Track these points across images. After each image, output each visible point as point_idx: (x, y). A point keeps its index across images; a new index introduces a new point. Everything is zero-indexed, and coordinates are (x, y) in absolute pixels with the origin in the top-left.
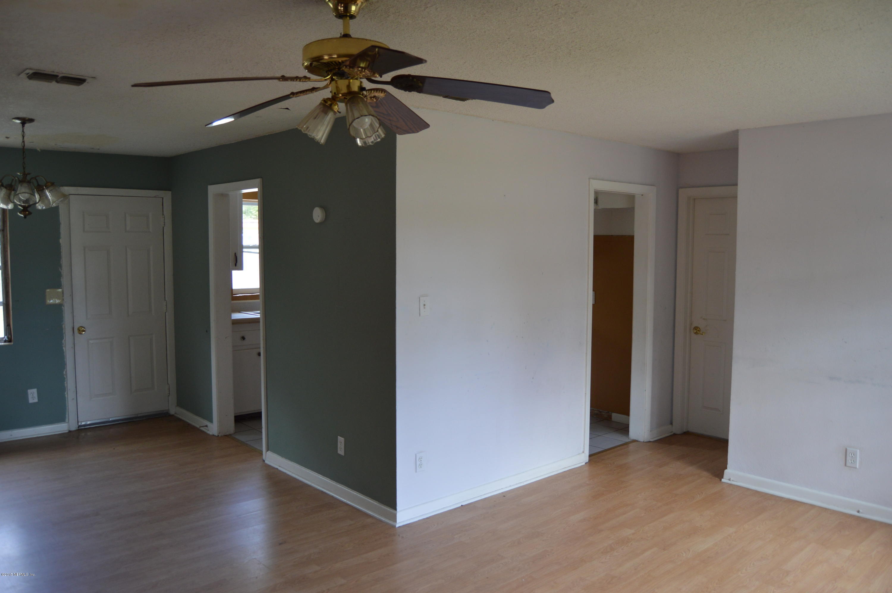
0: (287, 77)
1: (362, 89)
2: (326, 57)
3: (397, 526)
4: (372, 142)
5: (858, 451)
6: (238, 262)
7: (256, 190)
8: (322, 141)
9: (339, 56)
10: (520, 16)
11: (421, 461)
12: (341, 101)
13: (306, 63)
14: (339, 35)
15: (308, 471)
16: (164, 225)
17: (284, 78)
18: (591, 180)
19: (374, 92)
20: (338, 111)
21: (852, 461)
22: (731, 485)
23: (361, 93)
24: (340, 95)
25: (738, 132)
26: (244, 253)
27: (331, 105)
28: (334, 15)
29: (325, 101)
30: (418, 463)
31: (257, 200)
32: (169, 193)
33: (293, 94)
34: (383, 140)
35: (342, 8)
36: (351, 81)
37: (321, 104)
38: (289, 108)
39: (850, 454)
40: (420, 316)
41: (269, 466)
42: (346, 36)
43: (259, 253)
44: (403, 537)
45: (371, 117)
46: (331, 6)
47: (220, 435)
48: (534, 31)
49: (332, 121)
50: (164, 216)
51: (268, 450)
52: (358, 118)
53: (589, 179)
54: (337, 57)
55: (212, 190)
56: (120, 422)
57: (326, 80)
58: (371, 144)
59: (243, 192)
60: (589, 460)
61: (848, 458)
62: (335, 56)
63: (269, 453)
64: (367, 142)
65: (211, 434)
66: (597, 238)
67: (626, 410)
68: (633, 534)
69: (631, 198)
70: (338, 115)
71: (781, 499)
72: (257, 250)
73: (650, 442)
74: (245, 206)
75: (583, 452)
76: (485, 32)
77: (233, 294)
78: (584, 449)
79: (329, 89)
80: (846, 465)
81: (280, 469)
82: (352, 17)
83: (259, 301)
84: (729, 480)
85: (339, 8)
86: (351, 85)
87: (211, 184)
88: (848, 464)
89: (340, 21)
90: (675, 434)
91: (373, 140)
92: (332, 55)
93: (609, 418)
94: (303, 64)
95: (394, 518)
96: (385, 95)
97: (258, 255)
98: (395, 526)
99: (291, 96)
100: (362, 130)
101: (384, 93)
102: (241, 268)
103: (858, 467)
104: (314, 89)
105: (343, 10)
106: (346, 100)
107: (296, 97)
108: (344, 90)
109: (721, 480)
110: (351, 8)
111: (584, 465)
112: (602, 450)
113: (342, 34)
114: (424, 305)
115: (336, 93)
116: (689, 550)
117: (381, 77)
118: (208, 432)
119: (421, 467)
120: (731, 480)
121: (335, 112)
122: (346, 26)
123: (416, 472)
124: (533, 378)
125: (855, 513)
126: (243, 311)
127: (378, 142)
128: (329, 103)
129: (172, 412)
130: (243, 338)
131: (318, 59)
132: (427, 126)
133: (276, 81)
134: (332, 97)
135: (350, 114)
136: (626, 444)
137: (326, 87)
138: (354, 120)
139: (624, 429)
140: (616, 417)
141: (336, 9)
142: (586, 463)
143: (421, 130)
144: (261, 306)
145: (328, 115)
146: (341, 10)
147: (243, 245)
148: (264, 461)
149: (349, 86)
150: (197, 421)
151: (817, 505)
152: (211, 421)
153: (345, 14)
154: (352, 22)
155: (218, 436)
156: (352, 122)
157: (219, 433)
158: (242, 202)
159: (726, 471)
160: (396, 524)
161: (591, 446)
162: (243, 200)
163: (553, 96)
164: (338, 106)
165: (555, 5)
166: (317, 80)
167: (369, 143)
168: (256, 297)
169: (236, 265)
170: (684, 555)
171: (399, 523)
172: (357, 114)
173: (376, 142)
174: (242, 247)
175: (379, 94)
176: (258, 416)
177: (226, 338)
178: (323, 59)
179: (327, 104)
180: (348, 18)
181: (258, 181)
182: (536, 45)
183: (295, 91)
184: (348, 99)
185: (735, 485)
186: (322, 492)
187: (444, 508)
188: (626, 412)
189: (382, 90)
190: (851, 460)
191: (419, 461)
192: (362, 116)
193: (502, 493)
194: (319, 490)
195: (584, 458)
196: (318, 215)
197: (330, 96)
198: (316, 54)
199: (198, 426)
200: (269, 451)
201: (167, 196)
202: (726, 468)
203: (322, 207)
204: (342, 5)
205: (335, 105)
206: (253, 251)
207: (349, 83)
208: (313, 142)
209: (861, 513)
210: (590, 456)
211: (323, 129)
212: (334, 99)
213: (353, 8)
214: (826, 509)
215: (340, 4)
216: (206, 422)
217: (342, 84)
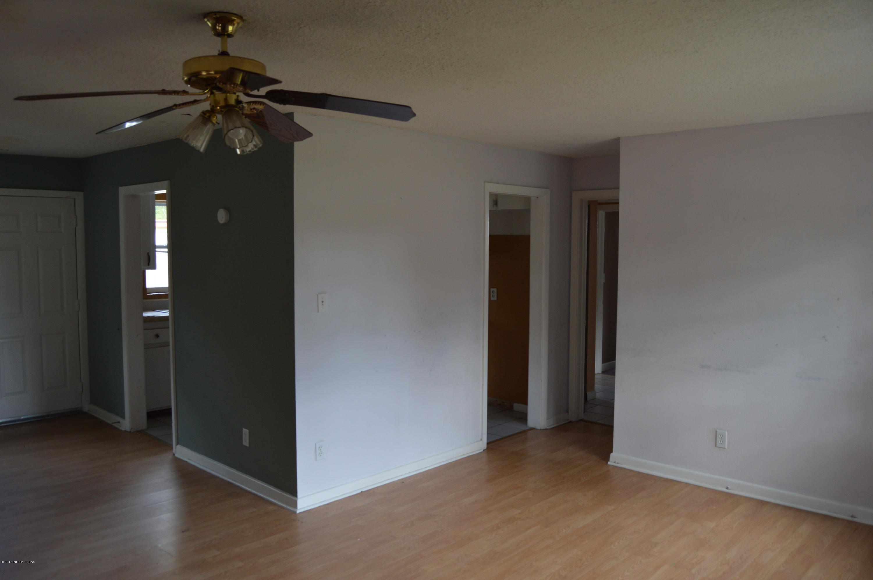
0: (168, 91)
1: (238, 102)
2: (204, 73)
3: (298, 512)
4: (250, 151)
5: (726, 432)
6: (151, 262)
7: (164, 191)
8: (202, 150)
9: (216, 72)
10: (389, 36)
11: (321, 449)
12: (219, 113)
13: (186, 77)
14: (216, 53)
15: (215, 463)
16: (77, 225)
17: (164, 92)
18: (486, 184)
19: (253, 104)
20: (216, 122)
21: (722, 442)
22: (616, 467)
23: (238, 107)
24: (218, 108)
25: (620, 140)
26: (157, 253)
27: (210, 117)
28: (212, 33)
29: (204, 113)
30: (318, 452)
31: (166, 201)
32: (81, 194)
33: (175, 105)
34: (260, 148)
35: (220, 28)
36: (228, 94)
37: (200, 115)
38: (190, 114)
39: (720, 436)
40: (318, 312)
41: (179, 459)
42: (224, 53)
43: (168, 252)
44: (302, 522)
45: (244, 129)
46: (210, 25)
47: (132, 431)
48: (404, 49)
49: (210, 132)
50: (76, 216)
51: (178, 443)
52: (232, 129)
53: (484, 182)
54: (215, 74)
55: (124, 191)
56: (32, 420)
57: (205, 94)
58: (248, 152)
59: (156, 193)
60: (487, 448)
61: (718, 439)
62: (212, 72)
63: (179, 447)
64: (245, 151)
65: (123, 429)
66: (493, 238)
67: (524, 400)
68: (520, 514)
69: (527, 200)
70: (217, 127)
71: (660, 478)
72: (166, 250)
73: (546, 429)
74: (158, 206)
75: (481, 440)
76: (360, 49)
77: (147, 292)
78: (482, 436)
79: (208, 103)
80: (716, 446)
81: (189, 461)
82: (230, 36)
83: (169, 300)
84: (615, 462)
85: (217, 28)
86: (228, 98)
87: (122, 186)
88: (718, 445)
89: (219, 39)
90: (570, 422)
91: (250, 149)
92: (210, 72)
93: (511, 408)
94: (183, 78)
95: (295, 504)
96: (265, 107)
97: (167, 254)
98: (295, 512)
99: (174, 107)
100: (237, 140)
101: (263, 105)
102: (154, 267)
103: (726, 447)
104: (195, 102)
105: (221, 29)
106: (223, 113)
107: (179, 108)
108: (222, 103)
109: (607, 463)
110: (228, 28)
111: (482, 452)
112: (500, 437)
113: (221, 51)
114: (323, 302)
115: (214, 106)
116: (569, 527)
117: (258, 91)
118: (121, 428)
119: (321, 456)
120: (616, 463)
121: (213, 123)
122: (224, 44)
123: (316, 460)
124: (431, 370)
125: (724, 489)
126: (157, 310)
127: (255, 151)
128: (208, 115)
129: (86, 409)
130: (157, 336)
131: (197, 74)
132: (309, 135)
133: (157, 95)
134: (211, 109)
135: (225, 125)
136: (524, 432)
137: (205, 100)
138: (229, 131)
139: (523, 418)
140: (517, 406)
141: (214, 28)
142: (484, 450)
143: (305, 139)
144: (170, 306)
145: (207, 126)
146: (219, 29)
147: (156, 245)
148: (174, 454)
149: (226, 99)
150: (109, 418)
151: (692, 483)
152: (123, 417)
153: (223, 33)
154: (229, 40)
155: (130, 431)
156: (227, 133)
157: (132, 429)
158: (155, 202)
159: (612, 455)
160: (296, 510)
161: (488, 433)
162: (156, 200)
163: (414, 110)
164: (216, 118)
165: (418, 27)
166: (195, 94)
167: (246, 151)
168: (166, 296)
169: (149, 264)
170: (564, 531)
171: (300, 509)
172: (231, 126)
173: (253, 150)
174: (155, 247)
175: (258, 106)
176: (167, 412)
177: (138, 335)
178: (201, 75)
179: (206, 116)
180: (226, 37)
181: (166, 183)
182: (410, 61)
183: (178, 103)
184: (224, 111)
185: (619, 467)
186: (229, 482)
187: (344, 494)
188: (525, 401)
189: (261, 103)
190: (720, 441)
191: (319, 449)
192: (235, 128)
193: (402, 479)
194: (225, 481)
195: (483, 445)
196: (222, 216)
197: (208, 108)
198: (194, 69)
199: (110, 422)
200: (179, 445)
201: (79, 196)
202: (612, 452)
203: (226, 209)
204: (220, 25)
205: (213, 117)
206: (164, 251)
207: (227, 96)
208: (194, 150)
209: (730, 489)
210: (488, 444)
211: (202, 138)
212: (212, 111)
213: (230, 28)
214: (699, 487)
215: (218, 24)
216: (118, 419)
217: (219, 96)
